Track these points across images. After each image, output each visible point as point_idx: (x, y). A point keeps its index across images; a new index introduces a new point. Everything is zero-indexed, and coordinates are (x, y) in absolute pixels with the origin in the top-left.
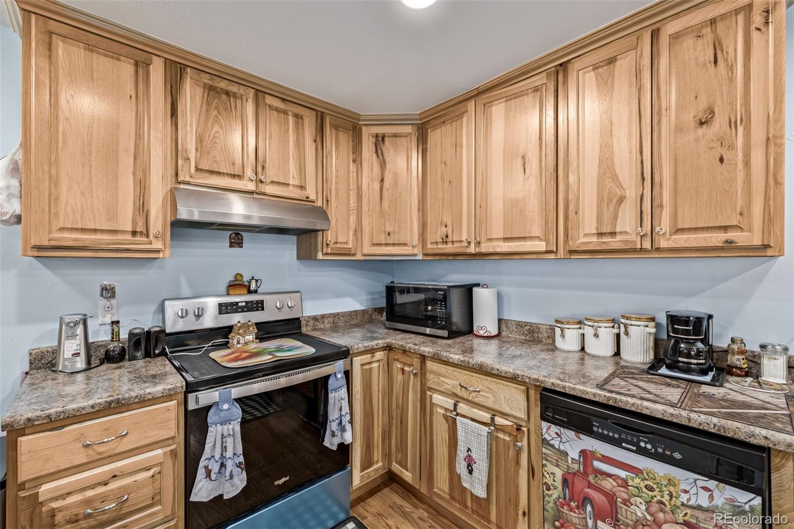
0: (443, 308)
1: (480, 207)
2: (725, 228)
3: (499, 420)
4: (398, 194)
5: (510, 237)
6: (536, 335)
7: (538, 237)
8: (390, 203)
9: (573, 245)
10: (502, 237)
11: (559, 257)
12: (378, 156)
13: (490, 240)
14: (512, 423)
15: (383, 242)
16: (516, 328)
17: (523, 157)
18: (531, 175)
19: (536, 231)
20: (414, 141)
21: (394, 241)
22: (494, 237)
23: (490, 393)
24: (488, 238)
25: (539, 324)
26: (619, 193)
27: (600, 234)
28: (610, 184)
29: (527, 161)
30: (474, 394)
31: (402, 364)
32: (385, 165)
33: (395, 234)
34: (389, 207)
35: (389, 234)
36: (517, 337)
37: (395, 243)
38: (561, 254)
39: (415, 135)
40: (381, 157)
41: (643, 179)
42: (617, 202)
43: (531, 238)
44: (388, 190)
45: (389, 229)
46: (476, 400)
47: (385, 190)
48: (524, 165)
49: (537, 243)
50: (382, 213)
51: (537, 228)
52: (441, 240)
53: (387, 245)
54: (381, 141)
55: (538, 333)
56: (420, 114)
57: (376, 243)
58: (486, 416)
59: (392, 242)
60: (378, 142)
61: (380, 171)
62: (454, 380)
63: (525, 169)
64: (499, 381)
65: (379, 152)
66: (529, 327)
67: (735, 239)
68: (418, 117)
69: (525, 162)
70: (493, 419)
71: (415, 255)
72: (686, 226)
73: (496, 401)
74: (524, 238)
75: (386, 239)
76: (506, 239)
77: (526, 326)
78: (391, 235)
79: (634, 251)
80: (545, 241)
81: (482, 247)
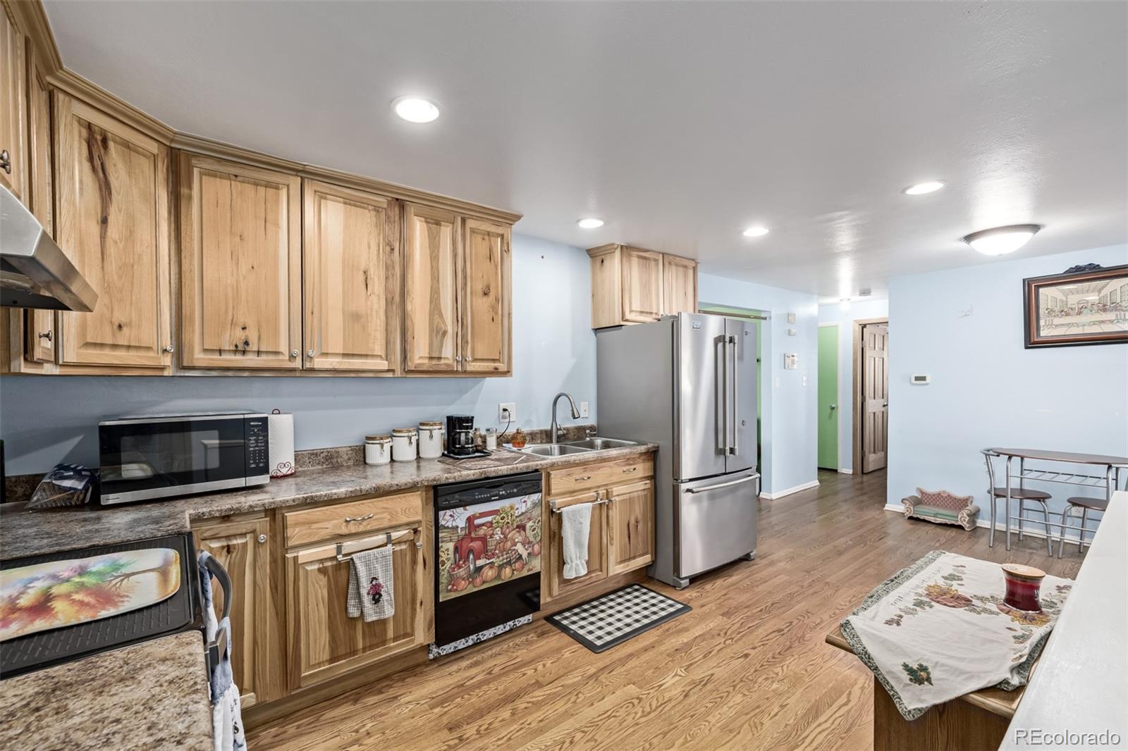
0: (259, 444)
1: (312, 313)
2: (494, 360)
3: (395, 535)
4: (136, 257)
5: (351, 353)
6: (335, 460)
7: (380, 356)
8: (120, 268)
9: (411, 366)
10: (342, 352)
11: (396, 376)
12: (94, 169)
13: (326, 354)
14: (408, 531)
15: (109, 341)
16: (309, 458)
17: (365, 272)
18: (374, 293)
19: (379, 349)
20: (162, 171)
21: (129, 341)
22: (330, 352)
23: (384, 512)
24: (323, 352)
25: (338, 448)
26: (443, 328)
27: (431, 358)
28: (438, 320)
29: (369, 277)
30: (365, 523)
31: (224, 539)
32: (110, 193)
33: (131, 327)
34: (120, 277)
35: (120, 327)
36: (311, 468)
37: (132, 344)
38: (398, 374)
39: (163, 163)
40: (101, 175)
41: (458, 321)
42: (442, 334)
43: (373, 356)
44: (116, 242)
45: (119, 317)
46: (369, 528)
47: (109, 242)
48: (366, 281)
49: (378, 361)
50: (106, 285)
51: (379, 347)
52: (234, 348)
53: (115, 346)
54: (100, 143)
55: (337, 457)
56: (176, 133)
57: (93, 341)
58: (381, 538)
59: (126, 344)
60: (94, 141)
61: (99, 201)
62: (338, 519)
63: (367, 285)
64: (395, 496)
65: (97, 163)
66: (326, 454)
67: (499, 367)
68: (170, 135)
69: (367, 278)
70: (389, 538)
71: (163, 368)
72: (479, 358)
73: (392, 517)
74: (366, 356)
75: (114, 335)
76: (345, 355)
77: (322, 453)
78: (125, 329)
79: (452, 372)
80: (387, 360)
81: (315, 363)
